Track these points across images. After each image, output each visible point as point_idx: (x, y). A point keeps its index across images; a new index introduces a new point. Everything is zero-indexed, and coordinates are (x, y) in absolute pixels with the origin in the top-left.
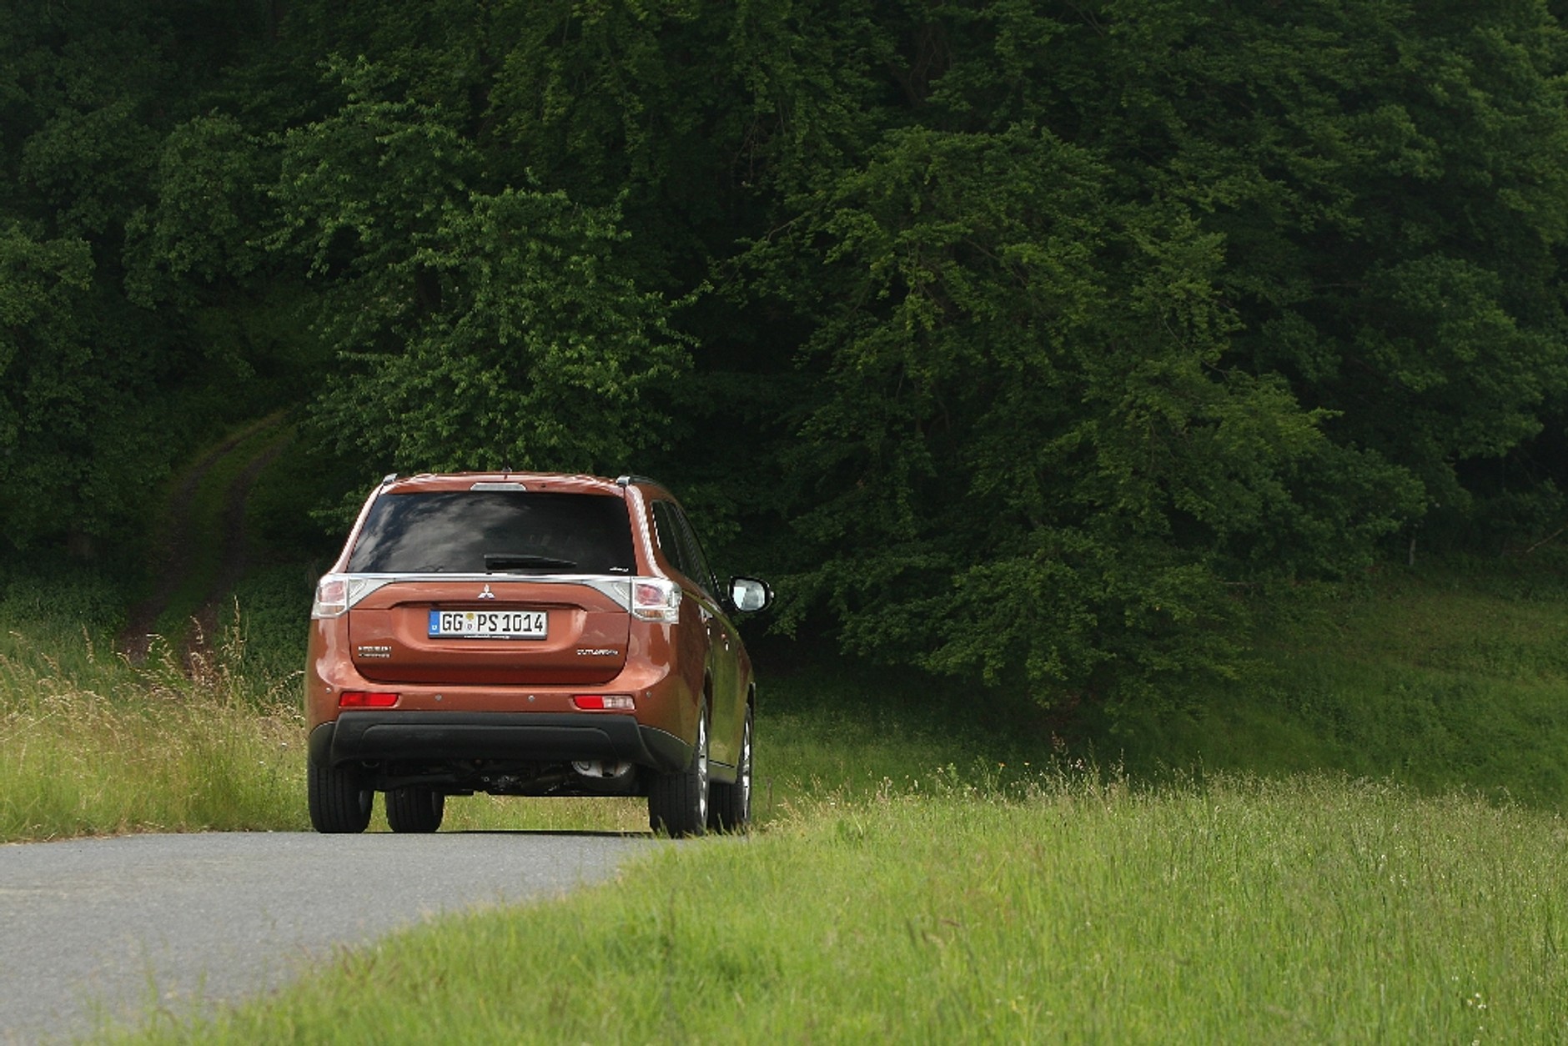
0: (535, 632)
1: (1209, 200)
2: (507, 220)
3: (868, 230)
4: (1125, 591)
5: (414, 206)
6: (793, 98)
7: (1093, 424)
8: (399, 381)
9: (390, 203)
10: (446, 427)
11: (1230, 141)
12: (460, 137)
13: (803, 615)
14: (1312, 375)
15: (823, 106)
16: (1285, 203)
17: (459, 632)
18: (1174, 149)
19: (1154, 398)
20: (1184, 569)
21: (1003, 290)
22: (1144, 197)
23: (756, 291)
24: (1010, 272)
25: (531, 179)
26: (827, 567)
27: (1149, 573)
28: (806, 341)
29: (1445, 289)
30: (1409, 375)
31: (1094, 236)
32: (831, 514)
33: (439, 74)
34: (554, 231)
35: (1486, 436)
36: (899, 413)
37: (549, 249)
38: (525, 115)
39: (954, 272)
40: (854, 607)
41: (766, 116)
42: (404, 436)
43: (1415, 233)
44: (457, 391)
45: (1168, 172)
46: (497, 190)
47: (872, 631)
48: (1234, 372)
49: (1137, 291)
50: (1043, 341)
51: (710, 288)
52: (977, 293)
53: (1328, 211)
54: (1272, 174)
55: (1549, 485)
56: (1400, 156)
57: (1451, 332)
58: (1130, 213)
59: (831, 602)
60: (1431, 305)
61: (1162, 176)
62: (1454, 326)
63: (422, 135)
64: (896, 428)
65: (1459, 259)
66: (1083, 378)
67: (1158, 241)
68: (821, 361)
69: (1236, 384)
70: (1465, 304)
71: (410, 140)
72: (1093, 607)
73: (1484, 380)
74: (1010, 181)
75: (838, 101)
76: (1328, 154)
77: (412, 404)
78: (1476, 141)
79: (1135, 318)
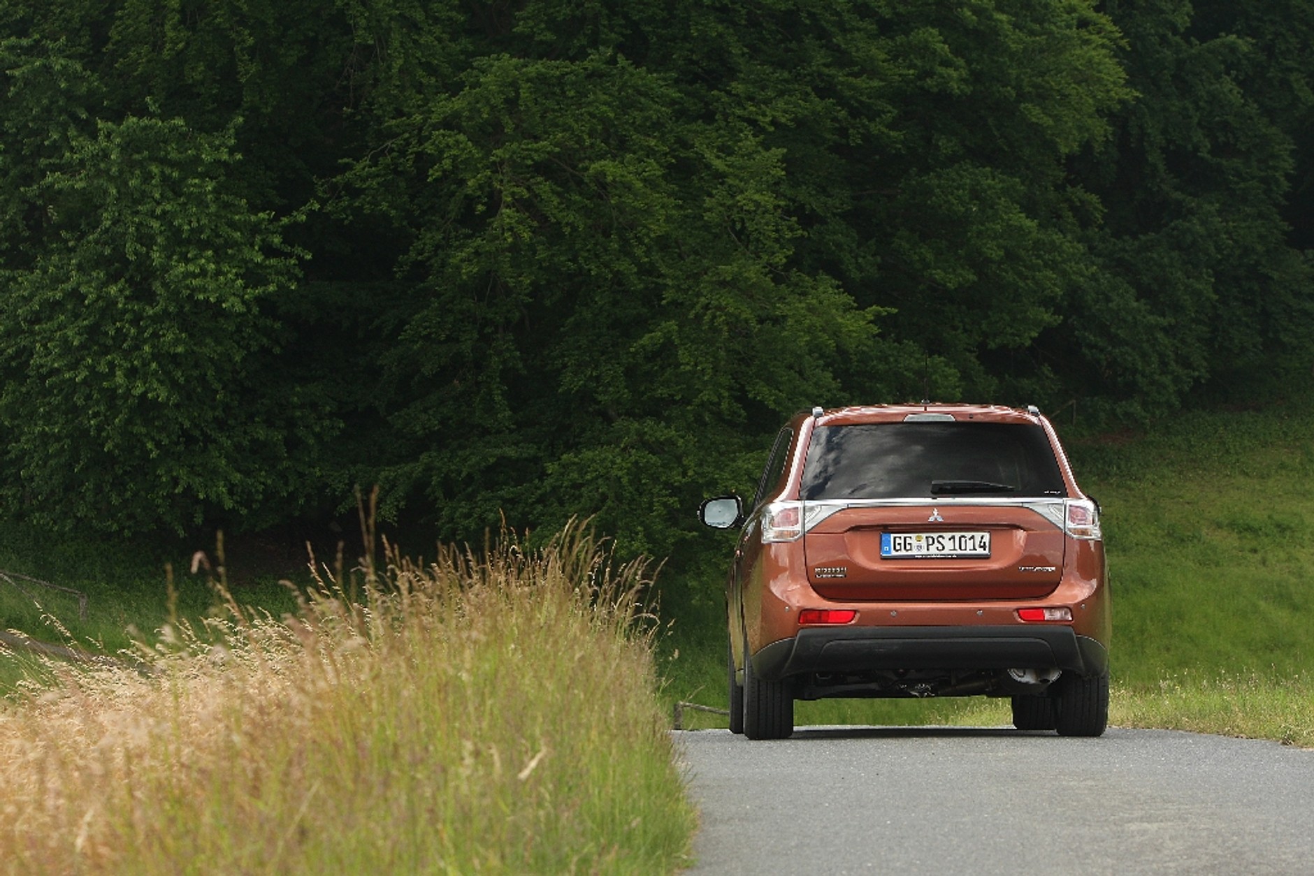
0: (980, 551)
1: (768, 119)
2: (130, 146)
3: (464, 149)
4: (702, 475)
5: (41, 133)
6: (389, 30)
7: (672, 325)
8: (32, 296)
9: (19, 130)
10: (78, 337)
11: (782, 65)
12: (85, 70)
13: (402, 503)
14: (855, 275)
15: (416, 37)
16: (834, 119)
17: (909, 553)
18: (732, 72)
19: (728, 300)
20: (755, 454)
21: (587, 202)
22: (709, 117)
23: (361, 208)
24: (593, 187)
25: (152, 108)
26: (424, 458)
27: (723, 458)
28: (406, 252)
29: (976, 195)
30: (943, 274)
31: (666, 154)
32: (425, 410)
33: (61, 12)
34: (173, 155)
35: (1012, 327)
36: (490, 316)
37: (168, 171)
38: (145, 49)
39: (544, 187)
40: (450, 495)
41: (367, 48)
42: (38, 345)
43: (946, 145)
44: (86, 302)
45: (729, 93)
46: (118, 117)
47: (468, 516)
48: (794, 275)
49: (708, 203)
50: (626, 251)
51: (317, 206)
52: (564, 206)
53: (872, 125)
54: (822, 93)
55: (1046, 369)
56: (935, 74)
57: (980, 233)
58: (696, 132)
59: (429, 490)
60: (963, 209)
61: (725, 99)
62: (983, 228)
63: (47, 69)
64: (488, 330)
65: (984, 167)
66: (660, 281)
67: (723, 155)
68: (420, 270)
69: (797, 285)
70: (992, 207)
71: (36, 72)
72: (675, 491)
73: (1010, 277)
74: (590, 104)
75: (430, 32)
76: (873, 73)
77: (43, 316)
78: (1001, 60)
79: (706, 227)
